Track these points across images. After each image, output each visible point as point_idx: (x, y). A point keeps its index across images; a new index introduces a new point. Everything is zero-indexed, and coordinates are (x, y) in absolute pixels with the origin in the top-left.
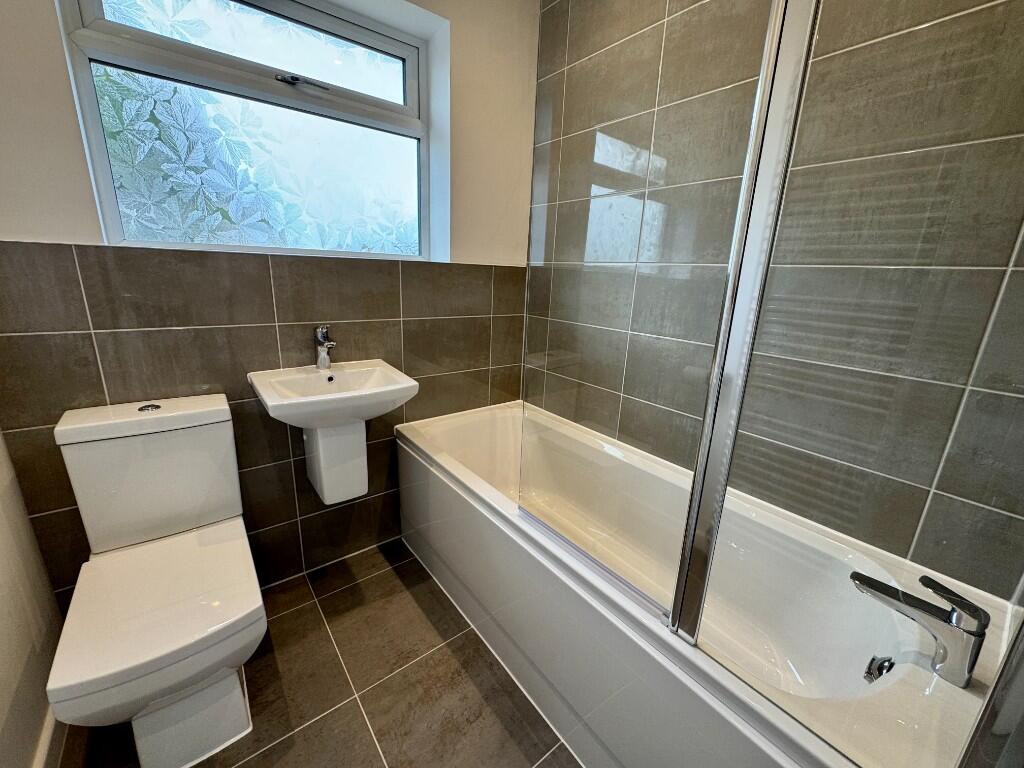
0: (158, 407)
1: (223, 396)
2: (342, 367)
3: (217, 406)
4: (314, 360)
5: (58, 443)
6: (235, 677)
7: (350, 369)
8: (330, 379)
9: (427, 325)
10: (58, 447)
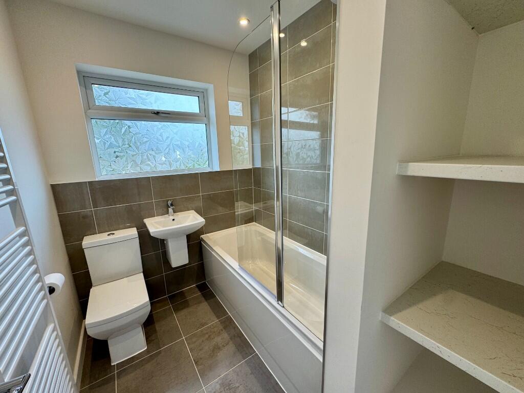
0: (114, 234)
1: (135, 228)
2: (178, 215)
3: (133, 232)
4: (167, 213)
5: (83, 248)
6: (140, 328)
7: (180, 216)
8: (173, 220)
9: (211, 196)
10: (83, 249)
